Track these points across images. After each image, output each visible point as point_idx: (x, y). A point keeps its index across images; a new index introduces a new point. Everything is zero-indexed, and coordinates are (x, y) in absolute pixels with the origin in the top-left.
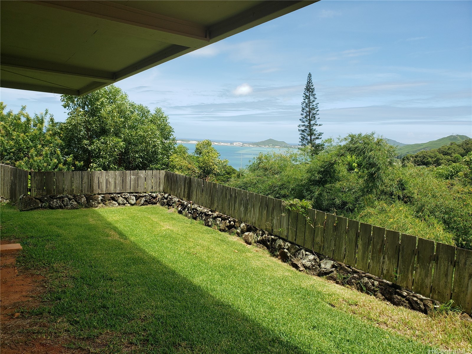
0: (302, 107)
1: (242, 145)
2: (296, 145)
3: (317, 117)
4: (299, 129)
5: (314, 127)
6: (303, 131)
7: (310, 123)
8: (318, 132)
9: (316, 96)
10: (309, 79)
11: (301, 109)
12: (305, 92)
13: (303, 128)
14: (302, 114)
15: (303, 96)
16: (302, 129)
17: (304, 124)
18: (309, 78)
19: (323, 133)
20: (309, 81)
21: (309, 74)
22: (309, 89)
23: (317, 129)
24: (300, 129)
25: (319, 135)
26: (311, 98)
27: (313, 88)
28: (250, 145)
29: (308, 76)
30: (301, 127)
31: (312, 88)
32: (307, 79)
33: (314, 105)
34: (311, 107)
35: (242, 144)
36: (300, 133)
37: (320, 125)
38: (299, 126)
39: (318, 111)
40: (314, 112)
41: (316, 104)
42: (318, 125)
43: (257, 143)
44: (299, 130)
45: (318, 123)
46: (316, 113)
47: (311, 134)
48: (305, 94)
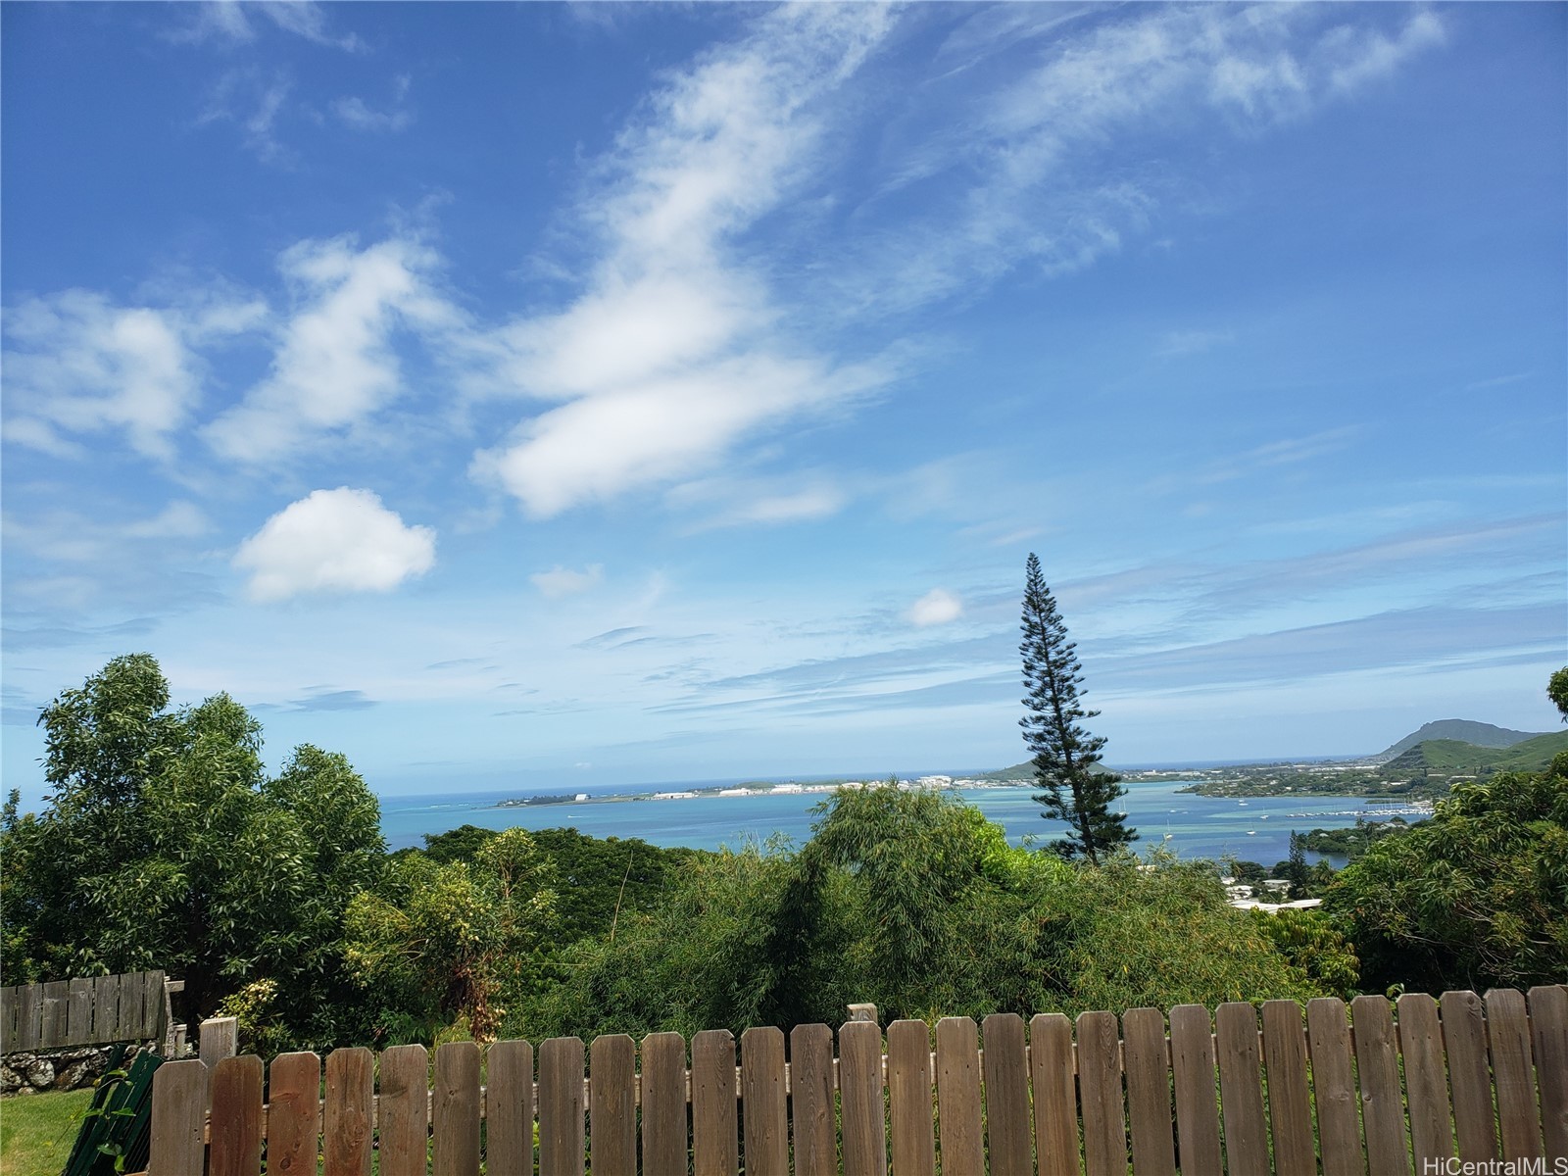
0: (1025, 662)
1: (948, 785)
2: (1137, 771)
3: (1079, 688)
4: (1024, 734)
5: (1076, 723)
6: (1040, 737)
7: (1058, 710)
8: (1090, 738)
9: (1063, 623)
10: (1032, 572)
11: (1022, 666)
12: (1025, 613)
13: (1039, 728)
14: (1027, 684)
15: (1023, 628)
16: (1035, 732)
17: (1038, 714)
18: (1034, 569)
19: (1106, 740)
20: (1033, 577)
21: (1030, 559)
22: (1038, 601)
23: (1087, 728)
24: (1027, 731)
25: (1094, 748)
26: (1051, 629)
27: (1051, 600)
28: (979, 783)
29: (1029, 565)
30: (1031, 726)
31: (1047, 597)
32: (1027, 574)
33: (1062, 652)
34: (1053, 656)
35: (949, 779)
36: (1029, 744)
37: (1091, 714)
38: (1023, 723)
39: (1077, 668)
40: (1066, 672)
41: (1068, 648)
42: (1087, 713)
43: (1001, 772)
44: (1026, 736)
45: (1084, 708)
46: (1073, 676)
47: (1069, 745)
48: (1026, 620)
